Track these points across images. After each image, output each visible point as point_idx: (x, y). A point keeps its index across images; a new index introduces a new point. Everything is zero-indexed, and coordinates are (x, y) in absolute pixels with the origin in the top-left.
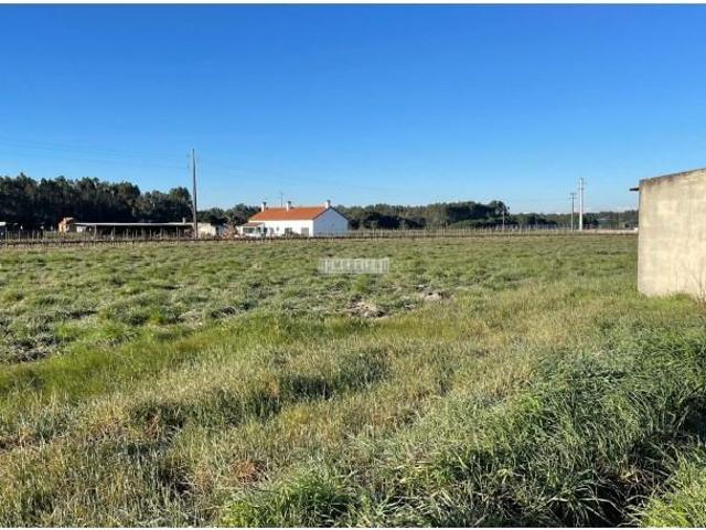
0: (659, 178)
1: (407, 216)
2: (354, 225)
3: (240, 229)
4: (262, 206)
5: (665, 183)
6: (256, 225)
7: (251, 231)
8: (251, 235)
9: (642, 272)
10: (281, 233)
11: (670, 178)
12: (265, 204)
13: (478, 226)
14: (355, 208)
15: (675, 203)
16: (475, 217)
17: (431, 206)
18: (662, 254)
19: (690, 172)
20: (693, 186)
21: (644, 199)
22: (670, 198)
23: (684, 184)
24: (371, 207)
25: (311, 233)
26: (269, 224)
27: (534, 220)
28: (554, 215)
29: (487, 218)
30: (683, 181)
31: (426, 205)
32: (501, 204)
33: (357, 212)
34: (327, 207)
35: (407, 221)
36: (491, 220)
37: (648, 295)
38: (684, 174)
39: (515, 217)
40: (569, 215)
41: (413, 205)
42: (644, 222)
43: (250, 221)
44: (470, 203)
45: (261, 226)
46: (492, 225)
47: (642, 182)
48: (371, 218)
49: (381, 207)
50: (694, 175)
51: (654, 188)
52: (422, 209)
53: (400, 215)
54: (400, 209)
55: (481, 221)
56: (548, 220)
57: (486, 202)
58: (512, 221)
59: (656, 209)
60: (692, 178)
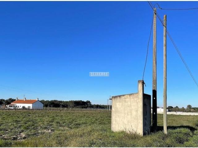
0: (117, 96)
1: (63, 104)
2: (46, 106)
3: (8, 106)
4: (16, 99)
5: (118, 98)
6: (13, 105)
7: (11, 106)
8: (11, 108)
9: (112, 124)
10: (21, 107)
11: (120, 96)
12: (17, 98)
13: (82, 108)
14: (47, 101)
15: (121, 104)
16: (82, 105)
17: (70, 101)
18: (118, 119)
19: (125, 95)
20: (126, 99)
21: (113, 102)
22: (120, 102)
23: (123, 98)
24: (52, 101)
25: (31, 108)
26: (18, 105)
27: (98, 106)
28: (104, 105)
29: (85, 105)
30: (123, 97)
31: (68, 101)
32: (89, 102)
33: (47, 102)
34: (37, 100)
35: (62, 105)
36: (86, 106)
37: (114, 131)
38: (123, 95)
39: (93, 105)
40: (107, 106)
41: (64, 101)
42: (113, 109)
43: (12, 104)
44: (81, 101)
45: (15, 105)
46: (86, 107)
47: (112, 97)
48: (51, 104)
49: (55, 101)
50: (126, 96)
51: (116, 99)
52: (67, 102)
53: (61, 103)
54: (61, 102)
55: (83, 106)
56: (102, 106)
57: (85, 101)
58: (92, 106)
59: (116, 105)
60: (125, 97)
